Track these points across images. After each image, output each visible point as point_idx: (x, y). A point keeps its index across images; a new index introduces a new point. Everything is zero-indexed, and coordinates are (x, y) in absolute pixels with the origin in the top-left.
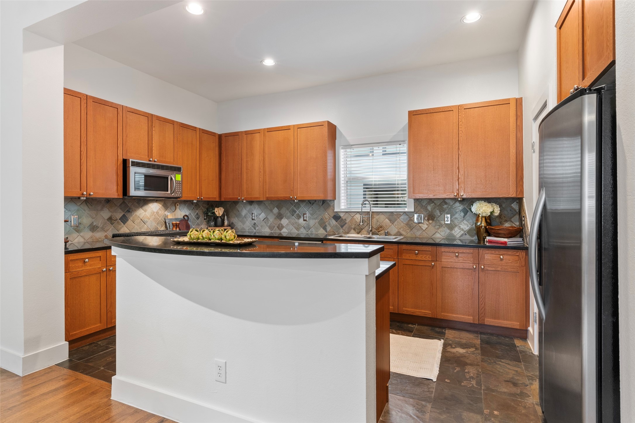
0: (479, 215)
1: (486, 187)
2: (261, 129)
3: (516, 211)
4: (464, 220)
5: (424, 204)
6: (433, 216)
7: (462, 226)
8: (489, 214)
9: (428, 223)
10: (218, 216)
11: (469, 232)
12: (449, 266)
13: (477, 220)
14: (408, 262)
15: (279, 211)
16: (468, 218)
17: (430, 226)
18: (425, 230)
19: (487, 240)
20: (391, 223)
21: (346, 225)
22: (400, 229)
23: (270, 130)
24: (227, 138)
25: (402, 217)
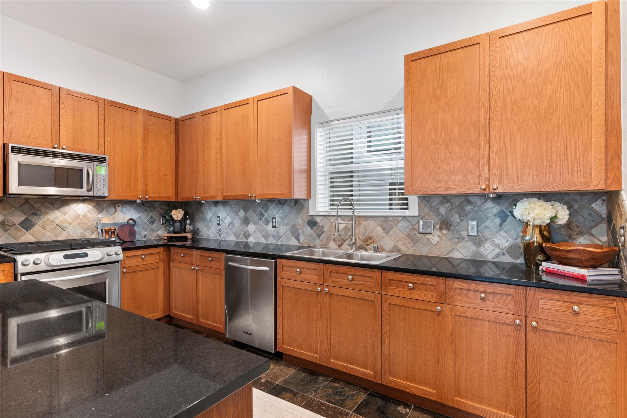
0: (527, 223)
1: (541, 172)
2: (218, 107)
3: (600, 216)
4: (500, 230)
5: (434, 204)
6: (448, 223)
7: (497, 241)
8: (548, 221)
9: (440, 234)
10: (176, 219)
11: (510, 250)
12: (469, 316)
13: (525, 231)
14: (397, 301)
15: (246, 213)
16: (508, 227)
17: (444, 238)
18: (436, 244)
19: (544, 268)
20: (384, 232)
21: (324, 234)
22: (398, 241)
23: (227, 107)
24: (184, 122)
25: (401, 224)
